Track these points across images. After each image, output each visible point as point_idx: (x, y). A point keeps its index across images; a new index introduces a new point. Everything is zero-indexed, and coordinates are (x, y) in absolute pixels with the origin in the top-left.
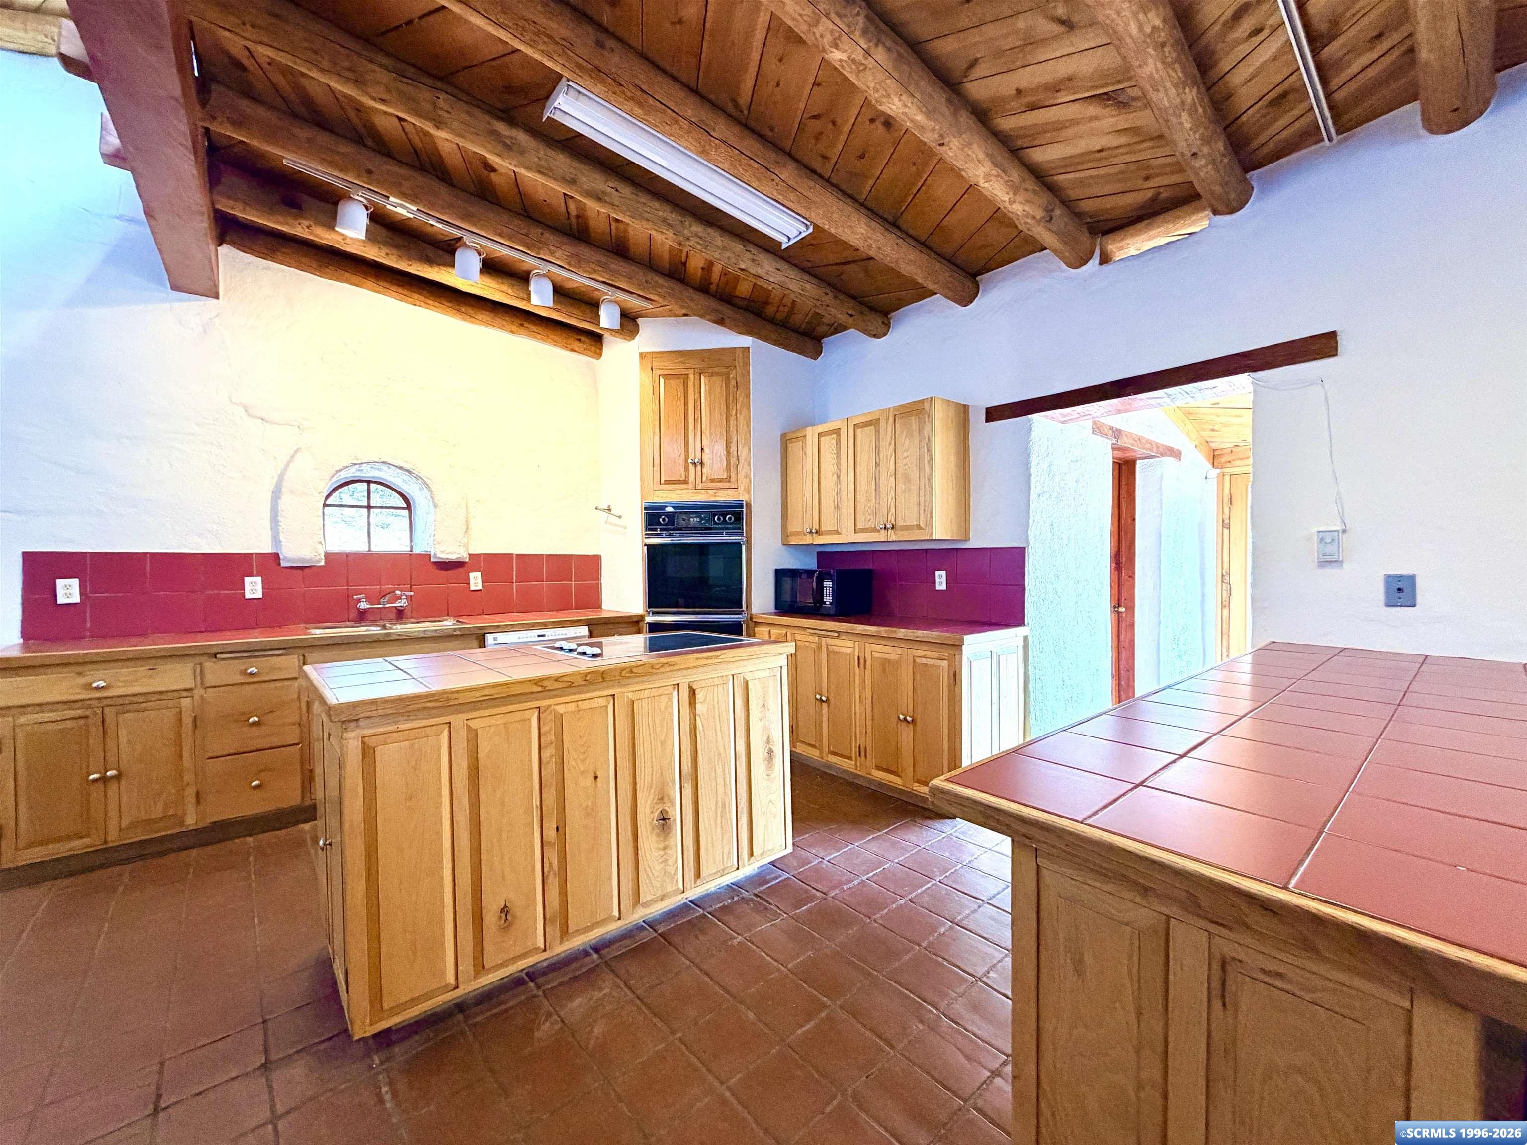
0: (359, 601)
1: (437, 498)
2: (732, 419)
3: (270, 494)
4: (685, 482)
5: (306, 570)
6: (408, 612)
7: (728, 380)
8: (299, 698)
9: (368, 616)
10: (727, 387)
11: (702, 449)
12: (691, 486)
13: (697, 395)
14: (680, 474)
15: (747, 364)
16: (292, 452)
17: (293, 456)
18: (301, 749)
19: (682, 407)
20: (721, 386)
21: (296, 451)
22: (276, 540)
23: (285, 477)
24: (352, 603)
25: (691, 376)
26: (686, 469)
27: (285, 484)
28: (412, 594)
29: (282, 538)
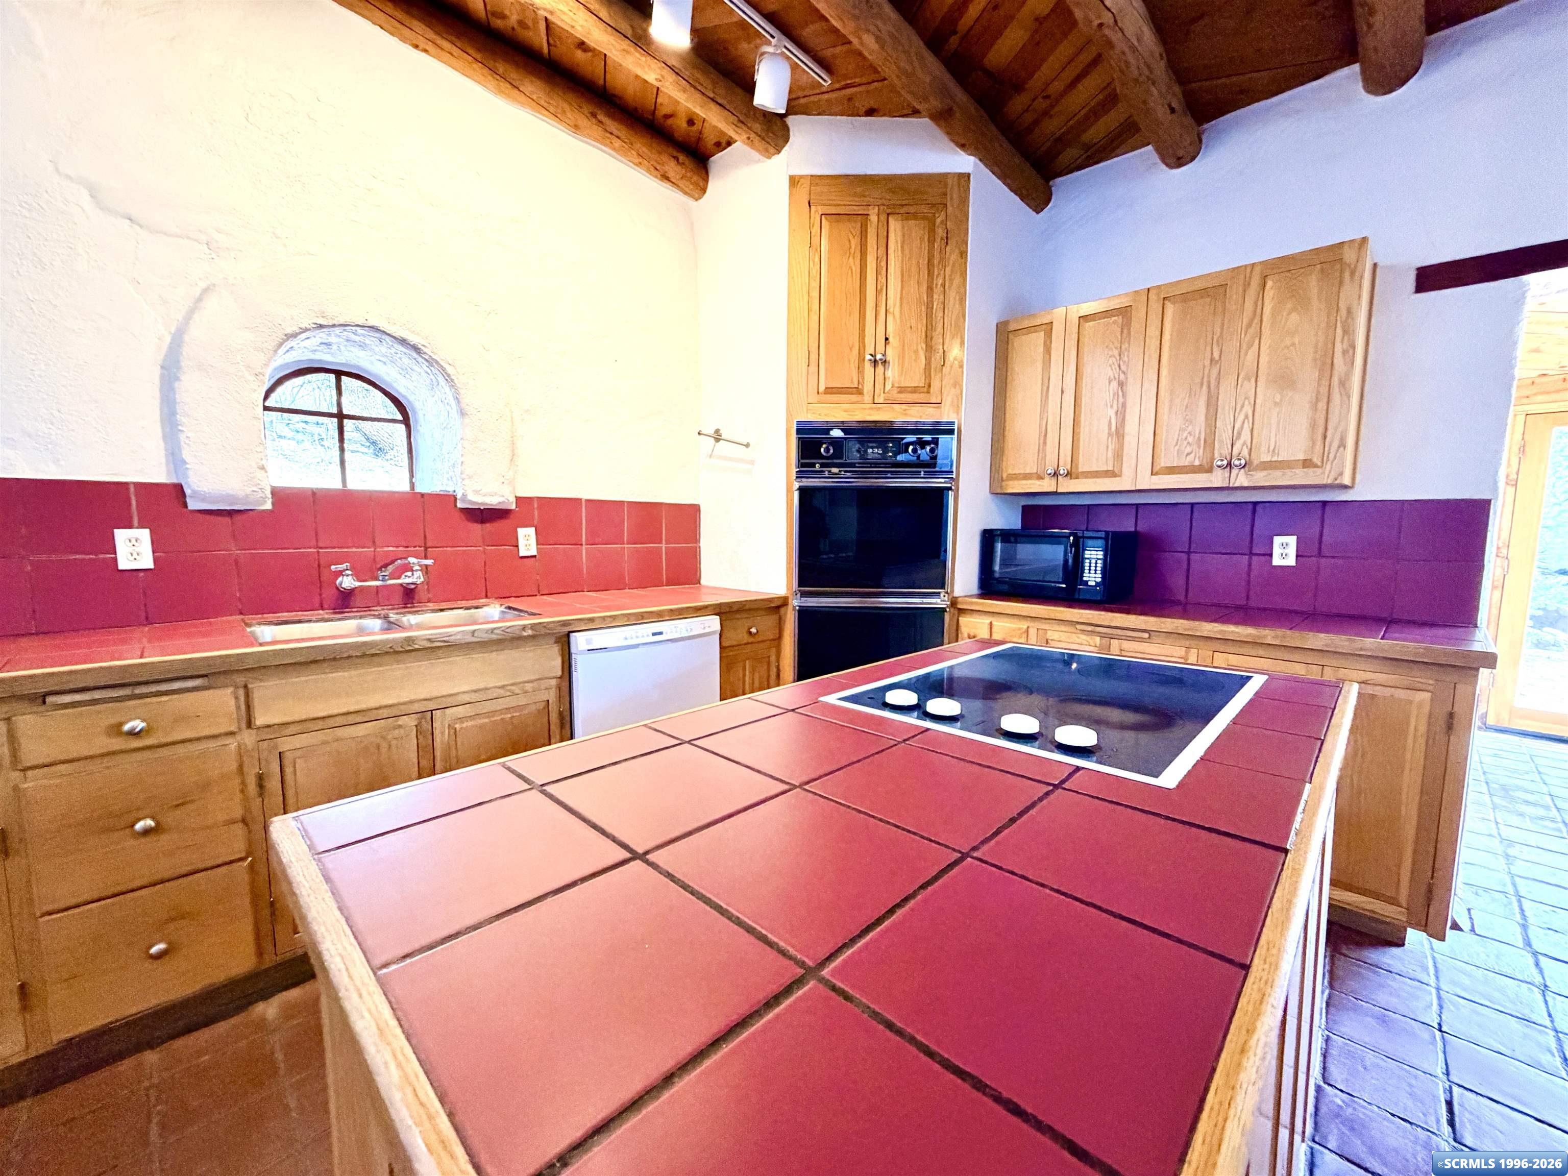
0: (340, 573)
1: (466, 400)
2: (938, 290)
3: (157, 371)
4: (859, 391)
5: (238, 518)
6: (422, 594)
7: (932, 231)
8: (241, 768)
9: (357, 600)
10: (932, 241)
11: (887, 339)
12: (867, 398)
13: (882, 250)
14: (849, 379)
15: (964, 201)
16: (197, 292)
17: (199, 300)
18: (252, 866)
19: (856, 269)
20: (922, 239)
21: (206, 290)
22: (175, 458)
23: (186, 338)
24: (325, 576)
25: (874, 218)
26: (860, 370)
27: (186, 350)
28: (429, 562)
29: (186, 454)
